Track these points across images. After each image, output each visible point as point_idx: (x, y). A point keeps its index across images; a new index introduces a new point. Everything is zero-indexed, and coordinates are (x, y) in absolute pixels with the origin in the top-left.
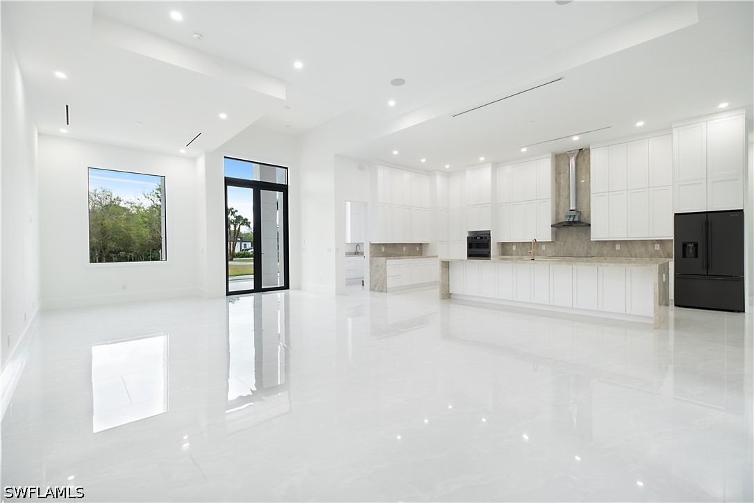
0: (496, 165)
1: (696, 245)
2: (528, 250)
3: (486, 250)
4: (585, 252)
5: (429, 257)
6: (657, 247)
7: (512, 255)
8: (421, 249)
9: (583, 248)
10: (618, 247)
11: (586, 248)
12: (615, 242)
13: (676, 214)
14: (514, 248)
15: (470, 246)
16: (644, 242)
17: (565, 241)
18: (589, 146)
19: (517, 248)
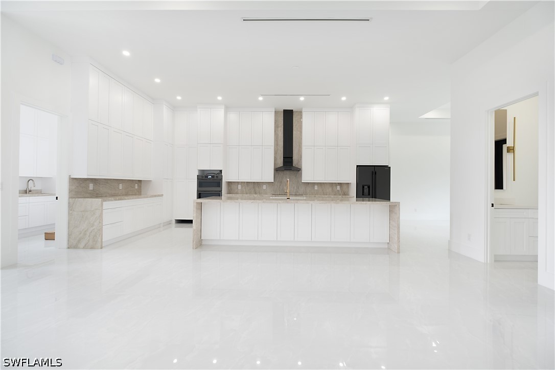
0: (227, 109)
1: (369, 187)
2: (253, 189)
3: (218, 189)
4: (295, 191)
5: (155, 196)
6: (338, 188)
7: (237, 193)
8: (140, 187)
9: (294, 188)
10: (316, 187)
11: (295, 188)
12: (314, 184)
13: (357, 166)
14: (240, 187)
15: (200, 184)
16: (332, 184)
17: (281, 182)
18: (302, 109)
19: (242, 187)
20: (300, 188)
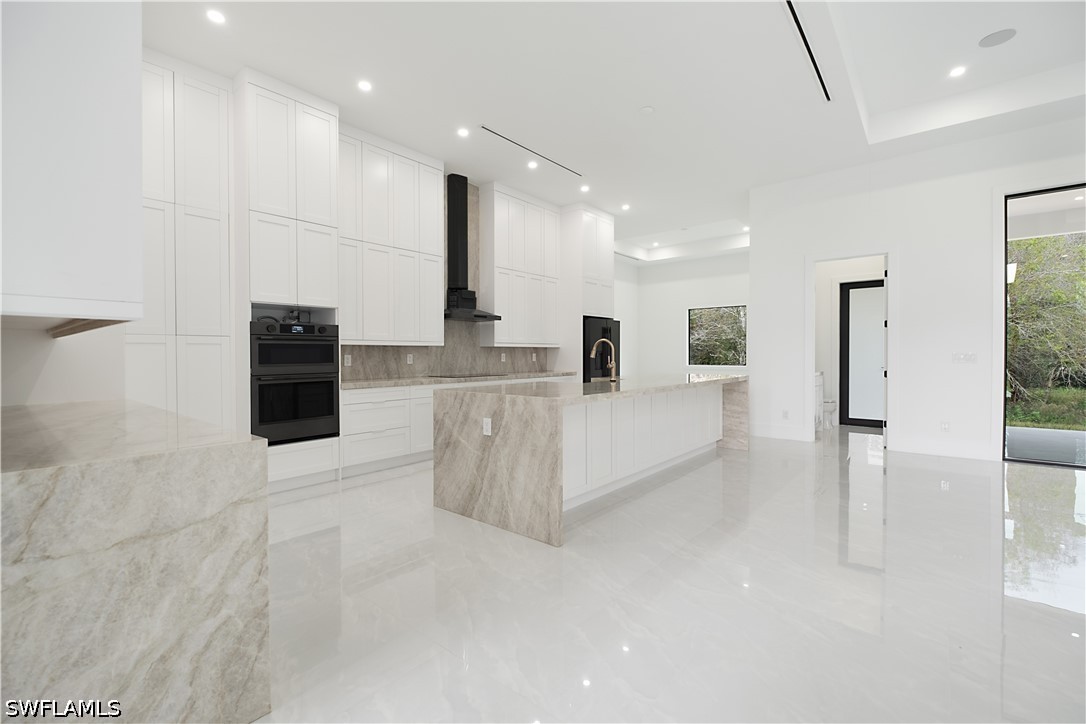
6: (534, 357)
10: (503, 358)
12: (500, 350)
13: (584, 317)
16: (525, 350)
20: (477, 359)
